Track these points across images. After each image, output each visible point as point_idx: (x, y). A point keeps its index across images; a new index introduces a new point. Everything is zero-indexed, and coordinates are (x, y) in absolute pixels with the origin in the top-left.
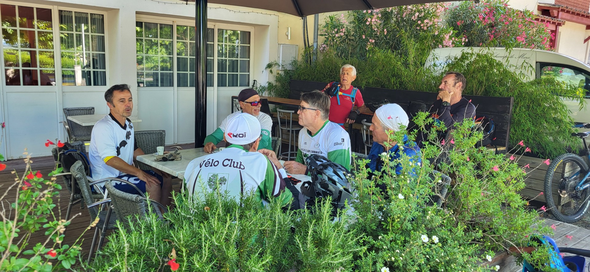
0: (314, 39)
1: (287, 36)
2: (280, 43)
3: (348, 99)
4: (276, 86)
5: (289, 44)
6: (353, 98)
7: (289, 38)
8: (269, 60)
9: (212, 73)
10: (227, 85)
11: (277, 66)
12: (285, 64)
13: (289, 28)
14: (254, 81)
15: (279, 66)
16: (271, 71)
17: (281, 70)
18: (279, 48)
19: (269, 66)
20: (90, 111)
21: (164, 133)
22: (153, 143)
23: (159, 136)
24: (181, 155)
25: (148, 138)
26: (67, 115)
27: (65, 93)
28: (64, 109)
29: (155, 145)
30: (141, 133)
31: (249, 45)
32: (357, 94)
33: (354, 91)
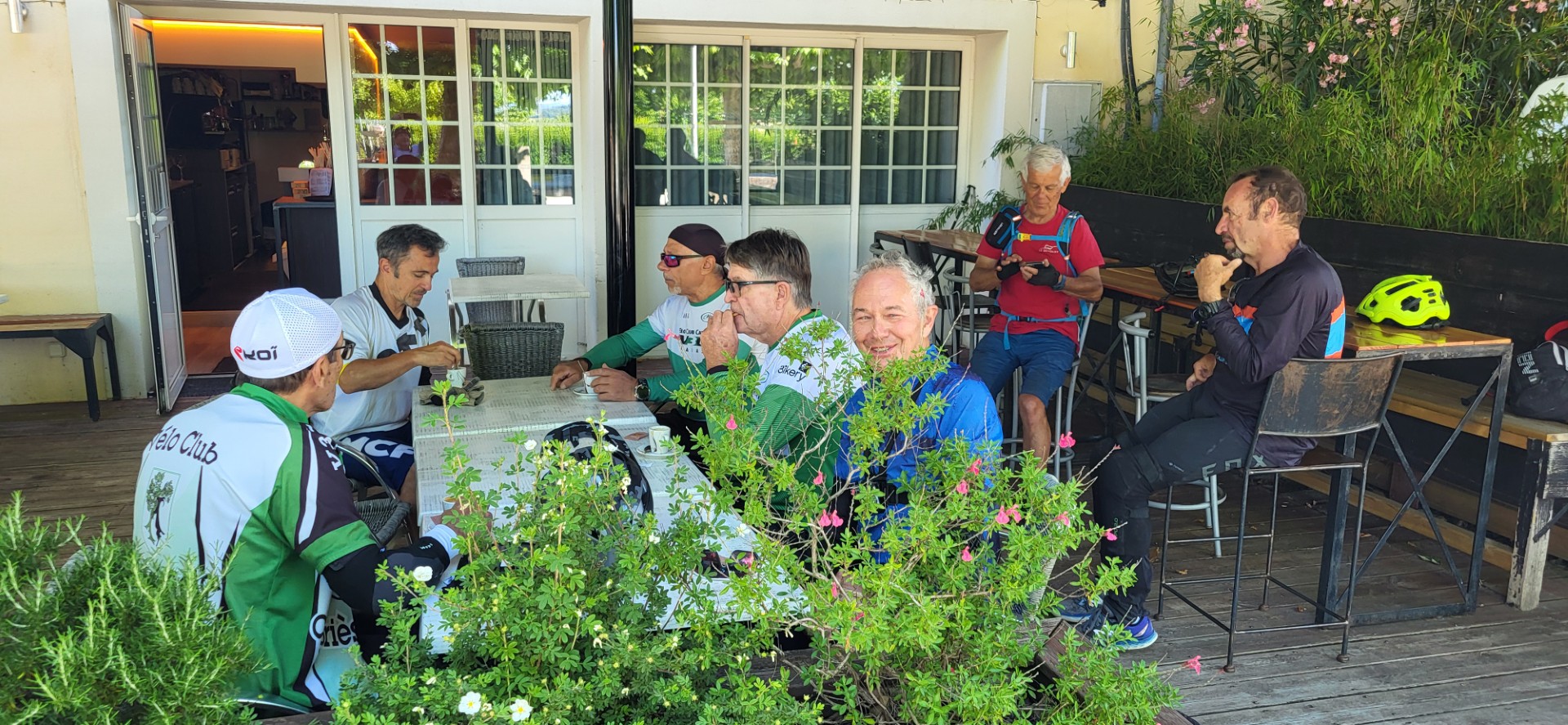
0: (1159, 60)
1: (1065, 56)
2: (1038, 79)
3: (1048, 248)
5: (1068, 79)
6: (1062, 244)
7: (1070, 64)
8: (1005, 129)
9: (848, 168)
10: (889, 200)
13: (1072, 35)
14: (970, 187)
16: (1009, 161)
18: (1036, 95)
19: (1005, 146)
20: (515, 266)
21: (558, 331)
22: (532, 353)
23: (548, 338)
24: (483, 393)
25: (519, 341)
26: (464, 275)
27: (483, 222)
28: (459, 261)
29: (534, 359)
30: (501, 328)
31: (957, 89)
32: (1077, 229)
33: (1069, 222)
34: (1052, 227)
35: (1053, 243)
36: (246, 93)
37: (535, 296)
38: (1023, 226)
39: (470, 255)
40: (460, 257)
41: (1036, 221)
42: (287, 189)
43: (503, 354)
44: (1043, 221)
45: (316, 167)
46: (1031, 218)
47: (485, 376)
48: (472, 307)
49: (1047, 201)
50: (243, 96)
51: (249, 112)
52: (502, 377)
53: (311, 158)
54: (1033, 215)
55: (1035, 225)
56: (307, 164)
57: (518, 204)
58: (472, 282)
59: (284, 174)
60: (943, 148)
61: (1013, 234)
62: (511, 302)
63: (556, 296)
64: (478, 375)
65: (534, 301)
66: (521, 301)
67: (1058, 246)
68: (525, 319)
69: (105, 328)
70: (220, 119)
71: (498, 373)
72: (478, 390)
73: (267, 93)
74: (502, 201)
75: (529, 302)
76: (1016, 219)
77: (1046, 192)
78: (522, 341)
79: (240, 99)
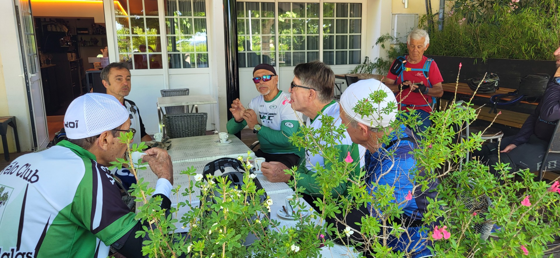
0: (440, 5)
1: (404, 4)
2: (394, 13)
3: (419, 74)
4: (386, 63)
5: (406, 13)
6: (426, 73)
7: (406, 7)
8: (381, 33)
9: (318, 51)
10: (335, 63)
11: (389, 40)
12: (400, 36)
14: (366, 57)
15: (392, 39)
16: (383, 46)
17: (395, 44)
18: (393, 19)
19: (381, 40)
20: (185, 92)
21: (205, 116)
22: (193, 126)
23: (200, 119)
24: (171, 144)
25: (187, 121)
26: (164, 96)
27: (171, 76)
28: (162, 91)
29: (194, 129)
30: (180, 115)
31: (360, 18)
32: (432, 66)
33: (428, 63)
34: (421, 65)
35: (421, 72)
36: (79, 32)
37: (194, 103)
38: (407, 65)
39: (166, 88)
40: (162, 89)
41: (413, 63)
42: (92, 65)
43: (181, 127)
44: (416, 63)
45: (104, 57)
46: (410, 61)
47: (172, 137)
48: (167, 108)
49: (418, 53)
50: (77, 33)
51: (80, 39)
52: (180, 137)
53: (101, 53)
54: (412, 60)
55: (413, 65)
56: (100, 56)
57: (186, 68)
58: (167, 99)
59: (91, 60)
60: (356, 42)
61: (403, 68)
62: (184, 106)
63: (203, 103)
64: (170, 136)
65: (193, 105)
66: (188, 106)
67: (424, 73)
68: (190, 112)
69: (12, 122)
70: (67, 41)
71: (179, 135)
72: (169, 142)
73: (87, 32)
74: (179, 67)
75: (192, 106)
76: (404, 62)
77: (418, 49)
78: (189, 121)
79: (76, 34)
